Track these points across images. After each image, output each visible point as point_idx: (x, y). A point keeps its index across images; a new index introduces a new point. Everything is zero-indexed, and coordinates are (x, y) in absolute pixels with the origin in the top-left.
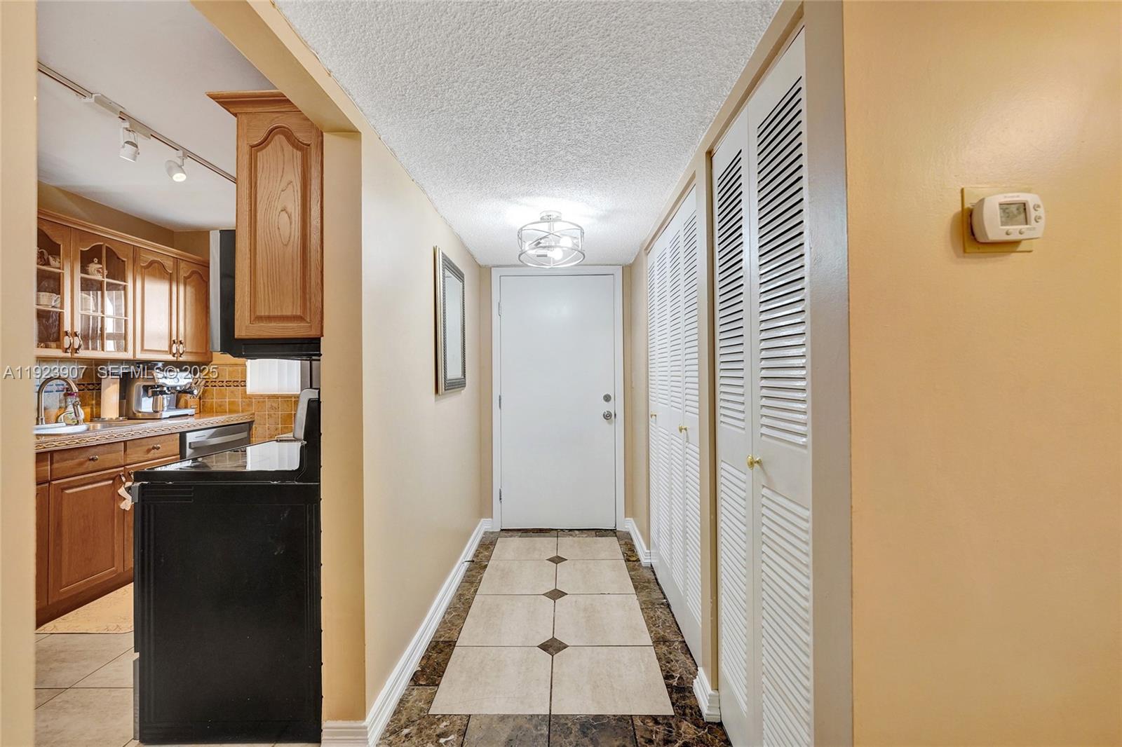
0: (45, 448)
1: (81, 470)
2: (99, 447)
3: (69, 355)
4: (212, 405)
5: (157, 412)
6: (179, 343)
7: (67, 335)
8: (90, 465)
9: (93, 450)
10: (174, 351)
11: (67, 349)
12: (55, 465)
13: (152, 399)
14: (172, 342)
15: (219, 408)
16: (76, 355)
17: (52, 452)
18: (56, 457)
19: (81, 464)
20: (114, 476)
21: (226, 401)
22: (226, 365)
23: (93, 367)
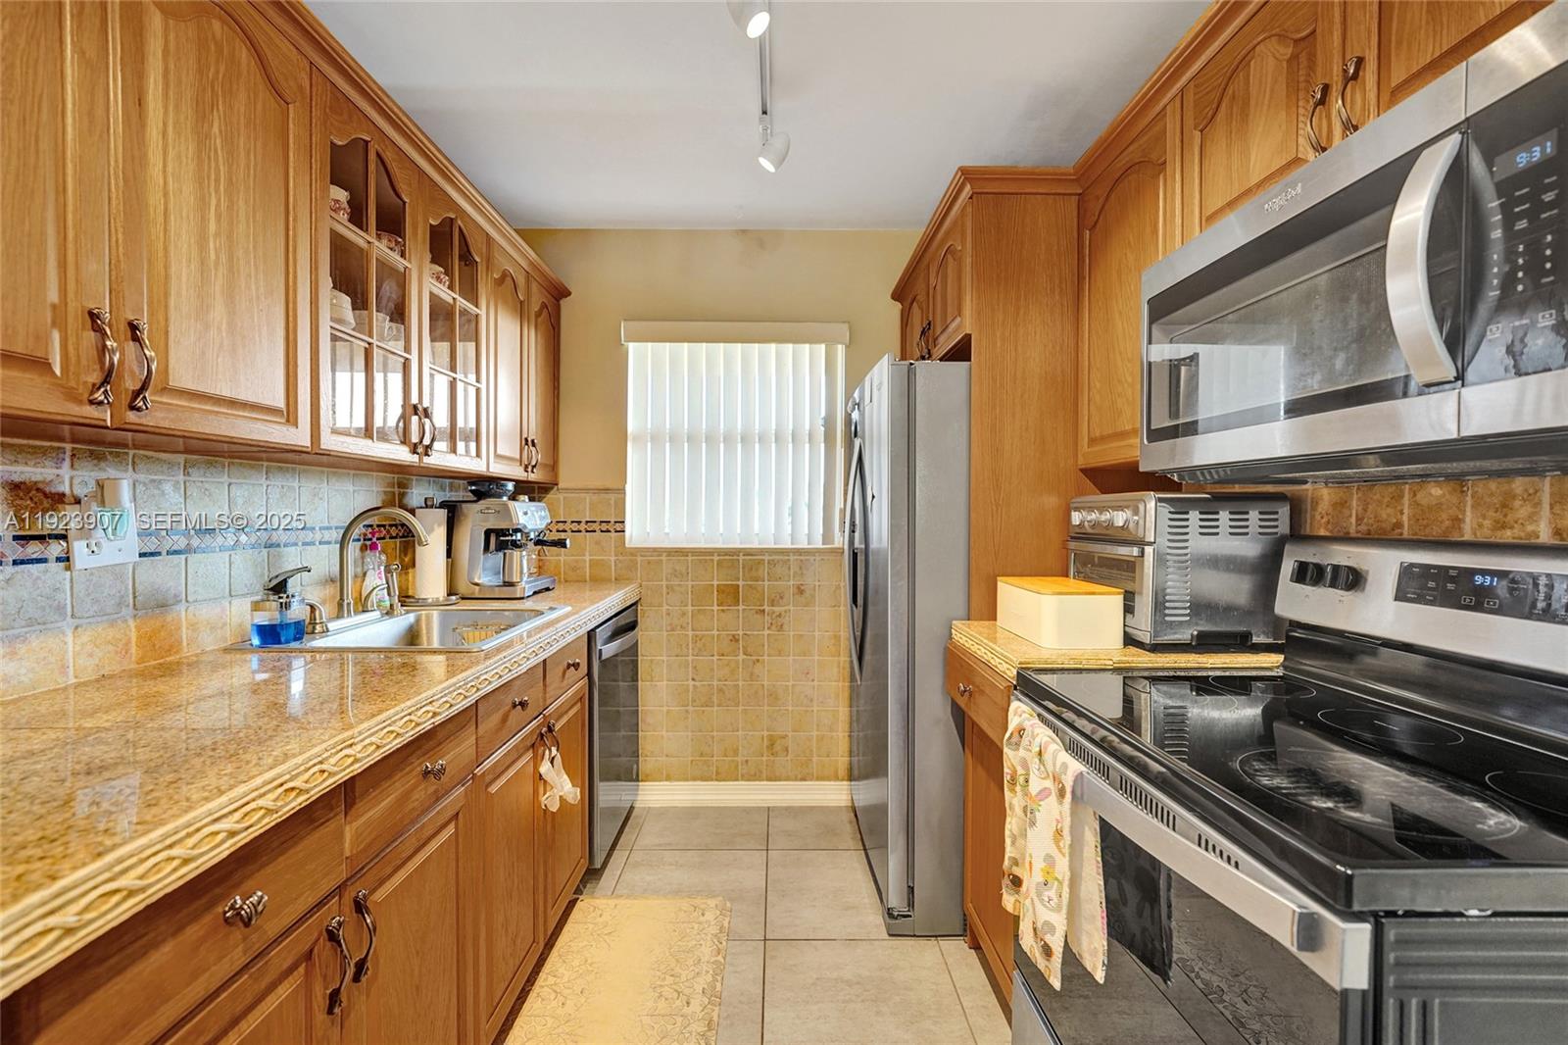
1: (505, 734)
2: (524, 676)
3: (417, 459)
5: (512, 584)
6: (531, 444)
7: (416, 414)
8: (514, 720)
10: (524, 460)
11: (416, 445)
13: (499, 557)
14: (523, 442)
16: (426, 460)
18: (481, 709)
19: (505, 719)
20: (535, 738)
21: (585, 561)
22: (587, 490)
23: (396, 490)
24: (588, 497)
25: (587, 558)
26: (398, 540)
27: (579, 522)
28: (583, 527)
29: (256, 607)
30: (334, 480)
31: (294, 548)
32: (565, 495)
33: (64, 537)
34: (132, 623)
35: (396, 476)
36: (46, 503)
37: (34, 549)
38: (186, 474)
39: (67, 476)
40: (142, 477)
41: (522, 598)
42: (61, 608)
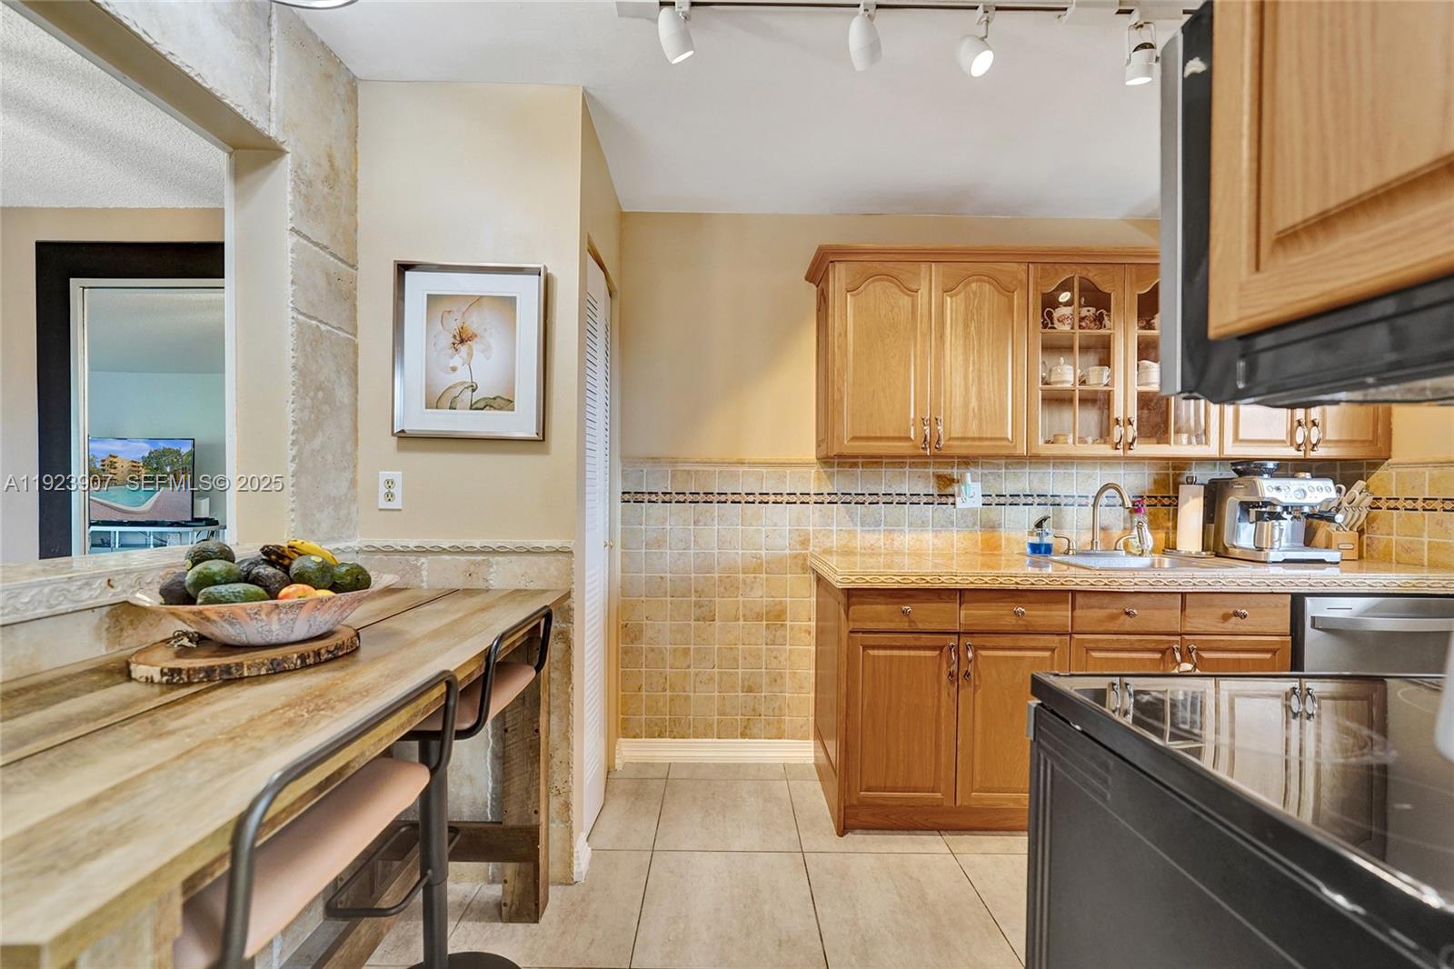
0: (1062, 584)
1: (1112, 626)
2: (1141, 596)
3: (1120, 452)
4: (1388, 545)
5: (1261, 549)
6: (1310, 425)
7: (1118, 424)
8: (1127, 623)
9: (1134, 599)
10: (1299, 440)
11: (1117, 444)
12: (1078, 612)
13: (1254, 525)
14: (1296, 424)
15: (1404, 555)
16: (1130, 453)
17: (1074, 592)
18: (1079, 599)
19: (1113, 618)
20: (1163, 646)
21: (1423, 544)
22: (1425, 464)
23: (1171, 472)
24: (1427, 472)
25: (1426, 540)
26: (1171, 508)
27: (1415, 500)
28: (1419, 504)
29: (1031, 534)
30: (1106, 467)
31: (1071, 507)
32: (1399, 470)
33: (953, 495)
34: (979, 533)
35: (1171, 462)
36: (948, 483)
37: (943, 500)
38: (1006, 468)
39: (955, 473)
40: (986, 471)
41: (1265, 562)
42: (952, 523)
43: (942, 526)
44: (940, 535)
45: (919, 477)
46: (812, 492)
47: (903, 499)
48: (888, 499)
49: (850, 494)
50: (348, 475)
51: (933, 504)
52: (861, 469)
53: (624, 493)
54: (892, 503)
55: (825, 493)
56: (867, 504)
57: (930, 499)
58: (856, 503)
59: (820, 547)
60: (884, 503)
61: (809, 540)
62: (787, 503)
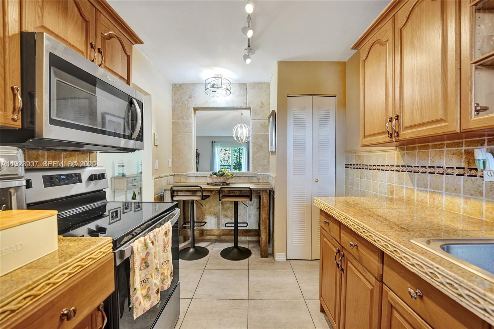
37: (473, 173)
42: (481, 193)
43: (472, 195)
44: (469, 202)
45: (453, 154)
46: (395, 165)
47: (441, 171)
48: (432, 170)
49: (411, 166)
50: (267, 160)
51: (463, 175)
52: (417, 151)
53: (346, 164)
54: (434, 173)
55: (400, 165)
56: (420, 173)
57: (461, 171)
58: (414, 172)
59: (398, 196)
60: (429, 173)
61: (394, 191)
62: (386, 170)
